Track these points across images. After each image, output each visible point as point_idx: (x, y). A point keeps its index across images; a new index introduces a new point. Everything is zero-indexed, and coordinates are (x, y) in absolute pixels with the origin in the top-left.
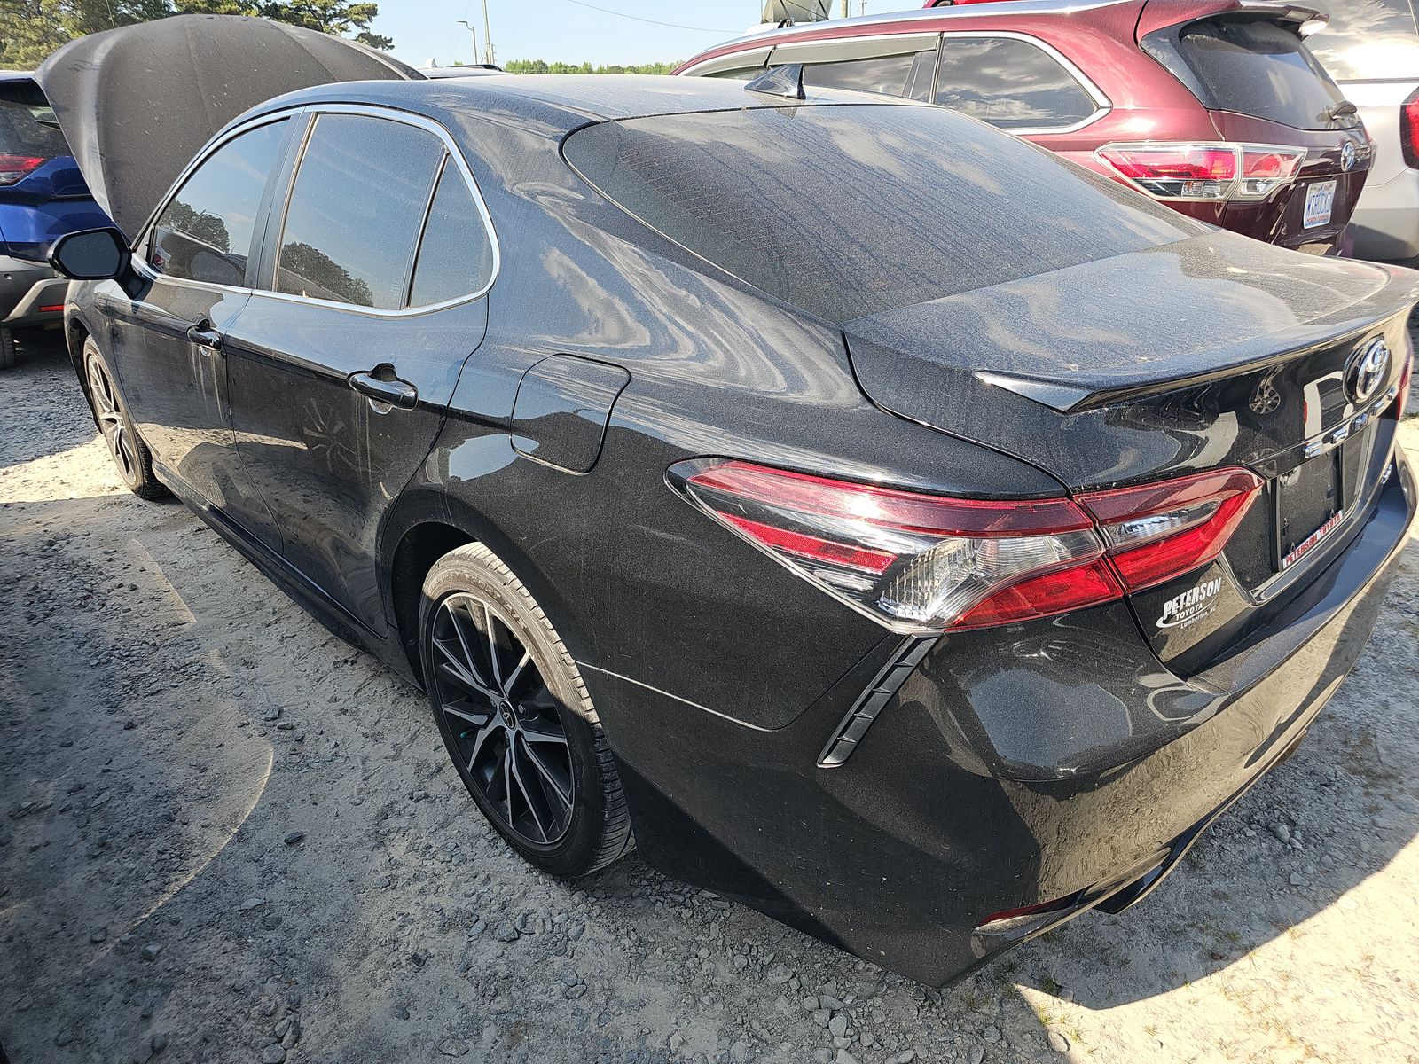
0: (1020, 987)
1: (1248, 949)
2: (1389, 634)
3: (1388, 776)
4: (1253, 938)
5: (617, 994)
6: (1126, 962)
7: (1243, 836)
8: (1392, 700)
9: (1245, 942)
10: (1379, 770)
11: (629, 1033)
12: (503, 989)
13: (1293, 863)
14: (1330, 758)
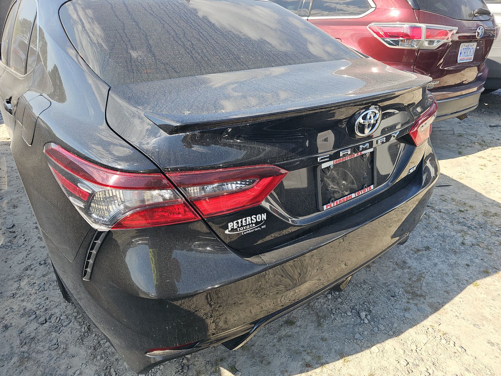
0: (221, 368)
1: (322, 364)
2: (452, 234)
3: (421, 296)
4: (327, 360)
5: (68, 351)
6: (269, 363)
7: (346, 315)
8: (439, 263)
9: (323, 361)
10: (419, 293)
11: (63, 367)
12: (28, 343)
13: (360, 329)
14: (400, 285)
